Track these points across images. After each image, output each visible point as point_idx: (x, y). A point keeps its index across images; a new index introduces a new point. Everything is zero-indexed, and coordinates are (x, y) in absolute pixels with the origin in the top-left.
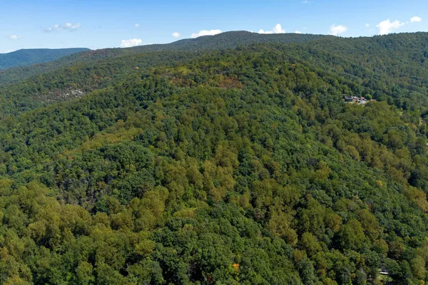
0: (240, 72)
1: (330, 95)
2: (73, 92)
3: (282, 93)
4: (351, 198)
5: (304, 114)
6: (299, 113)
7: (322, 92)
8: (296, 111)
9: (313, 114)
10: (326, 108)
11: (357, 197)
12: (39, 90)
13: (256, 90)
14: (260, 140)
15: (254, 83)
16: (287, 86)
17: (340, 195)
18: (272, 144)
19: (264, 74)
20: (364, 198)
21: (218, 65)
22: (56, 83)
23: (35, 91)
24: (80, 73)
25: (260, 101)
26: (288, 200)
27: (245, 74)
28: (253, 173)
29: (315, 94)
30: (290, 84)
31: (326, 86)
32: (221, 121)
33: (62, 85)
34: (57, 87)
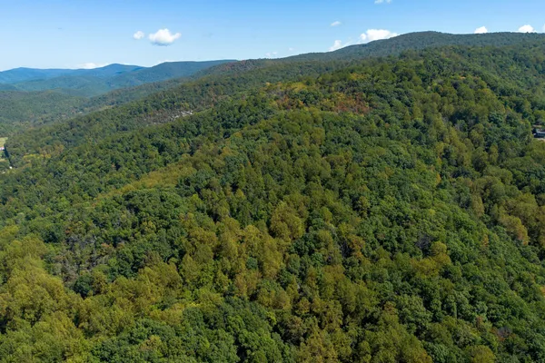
0: (371, 89)
1: (508, 127)
2: (184, 114)
3: (427, 120)
4: (469, 319)
5: (453, 156)
6: (447, 155)
7: (495, 122)
8: (442, 150)
9: (467, 157)
10: (494, 149)
11: (484, 316)
12: (146, 110)
13: (384, 117)
14: (351, 197)
15: (388, 105)
16: (440, 111)
17: (449, 310)
18: (369, 205)
19: (406, 93)
20: (497, 320)
21: (345, 79)
22: (165, 103)
23: (140, 112)
24: (196, 91)
25: (383, 133)
26: (353, 308)
27: (377, 92)
28: (316, 253)
29: (481, 125)
30: (445, 107)
31: (505, 112)
32: (305, 164)
33: (172, 105)
34: (167, 107)
